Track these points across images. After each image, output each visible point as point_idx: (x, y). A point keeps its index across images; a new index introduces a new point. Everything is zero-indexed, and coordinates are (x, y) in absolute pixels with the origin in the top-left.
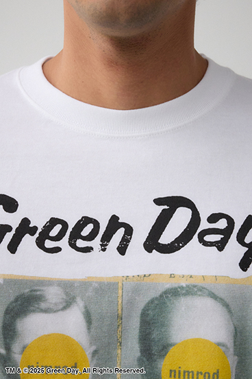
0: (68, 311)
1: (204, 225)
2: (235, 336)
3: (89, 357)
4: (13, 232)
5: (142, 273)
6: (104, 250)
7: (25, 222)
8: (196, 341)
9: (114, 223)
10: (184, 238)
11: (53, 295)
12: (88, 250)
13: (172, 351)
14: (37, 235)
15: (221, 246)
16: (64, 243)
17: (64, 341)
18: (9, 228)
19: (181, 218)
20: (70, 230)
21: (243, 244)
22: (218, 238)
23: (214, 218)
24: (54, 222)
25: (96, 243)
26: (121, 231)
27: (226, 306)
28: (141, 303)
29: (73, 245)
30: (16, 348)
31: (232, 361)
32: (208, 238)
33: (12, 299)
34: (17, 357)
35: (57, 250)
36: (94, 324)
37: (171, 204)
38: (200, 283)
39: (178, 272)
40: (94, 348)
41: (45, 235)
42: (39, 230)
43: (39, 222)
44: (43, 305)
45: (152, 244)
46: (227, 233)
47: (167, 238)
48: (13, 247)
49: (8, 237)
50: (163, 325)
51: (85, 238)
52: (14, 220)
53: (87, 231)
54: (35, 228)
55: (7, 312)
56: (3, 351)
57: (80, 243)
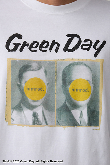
0: (39, 70)
1: (83, 43)
2: (93, 78)
3: (46, 85)
4: (21, 45)
5: (63, 59)
6: (50, 51)
7: (25, 42)
8: (80, 79)
9: (54, 43)
10: (76, 47)
11: (35, 65)
12: (45, 51)
13: (72, 83)
14: (29, 46)
15: (88, 49)
16: (38, 49)
17: (38, 80)
18: (20, 44)
19: (75, 41)
20: (39, 45)
21: (95, 49)
22: (87, 47)
23: (86, 41)
24: (34, 42)
25: (48, 49)
26: (56, 45)
27: (90, 68)
28: (63, 68)
29: (41, 50)
30: (23, 82)
31: (92, 86)
32: (84, 47)
33: (21, 67)
34: (23, 85)
35: (36, 51)
36: (48, 75)
38: (81, 61)
39: (74, 58)
40: (48, 82)
42: (30, 45)
43: (29, 42)
44: (31, 69)
45: (66, 49)
46: (90, 45)
47: (70, 47)
48: (21, 50)
49: (20, 47)
50: (70, 75)
51: (44, 47)
52: (21, 42)
54: (28, 44)
55: (20, 71)
56: (19, 83)
57: (43, 49)
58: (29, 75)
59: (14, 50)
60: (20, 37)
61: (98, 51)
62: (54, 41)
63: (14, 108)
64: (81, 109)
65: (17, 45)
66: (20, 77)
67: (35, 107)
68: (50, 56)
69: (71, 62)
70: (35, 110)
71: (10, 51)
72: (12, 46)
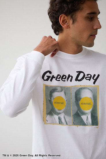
0: (62, 92)
1: (86, 76)
2: (93, 96)
3: (65, 101)
5: (75, 85)
7: (53, 76)
8: (86, 98)
9: (69, 76)
10: (83, 78)
11: (59, 89)
12: (65, 81)
13: (81, 99)
14: (55, 78)
15: (90, 80)
16: (60, 79)
17: (60, 97)
19: (81, 75)
20: (61, 77)
21: (94, 80)
22: (89, 78)
23: (88, 75)
24: (58, 75)
25: (66, 80)
26: (71, 77)
27: (91, 91)
28: (75, 91)
29: (62, 80)
30: (52, 98)
31: (93, 101)
32: (87, 78)
33: (51, 90)
34: (53, 100)
36: (66, 95)
37: (80, 72)
38: (86, 87)
39: (82, 85)
40: (66, 99)
41: (57, 78)
43: (56, 76)
44: (57, 91)
45: (77, 79)
46: (91, 77)
47: (79, 78)
48: (51, 80)
49: (50, 78)
50: (79, 95)
52: (51, 75)
53: (64, 77)
55: (50, 92)
56: (50, 99)
57: (63, 80)
58: (56, 94)
59: (47, 80)
60: (50, 73)
61: (96, 80)
62: (69, 75)
63: (47, 114)
64: (87, 115)
65: (49, 77)
66: (51, 95)
67: (60, 113)
68: (67, 84)
69: (80, 87)
70: (59, 116)
71: (44, 80)
72: (46, 78)
